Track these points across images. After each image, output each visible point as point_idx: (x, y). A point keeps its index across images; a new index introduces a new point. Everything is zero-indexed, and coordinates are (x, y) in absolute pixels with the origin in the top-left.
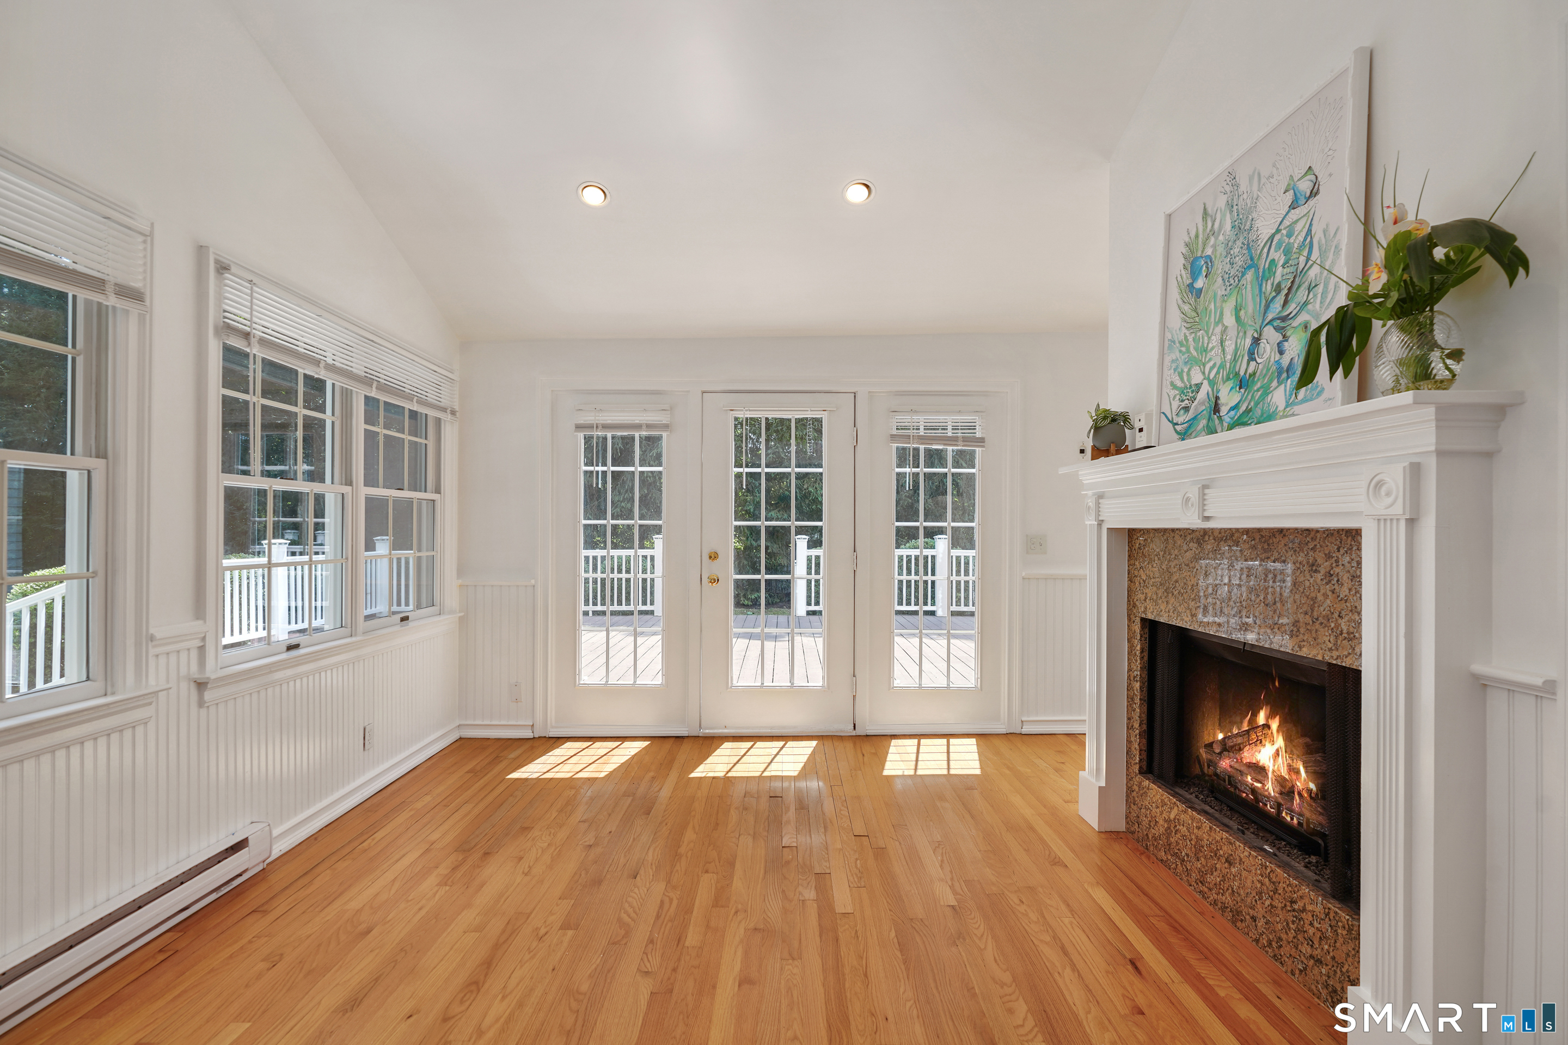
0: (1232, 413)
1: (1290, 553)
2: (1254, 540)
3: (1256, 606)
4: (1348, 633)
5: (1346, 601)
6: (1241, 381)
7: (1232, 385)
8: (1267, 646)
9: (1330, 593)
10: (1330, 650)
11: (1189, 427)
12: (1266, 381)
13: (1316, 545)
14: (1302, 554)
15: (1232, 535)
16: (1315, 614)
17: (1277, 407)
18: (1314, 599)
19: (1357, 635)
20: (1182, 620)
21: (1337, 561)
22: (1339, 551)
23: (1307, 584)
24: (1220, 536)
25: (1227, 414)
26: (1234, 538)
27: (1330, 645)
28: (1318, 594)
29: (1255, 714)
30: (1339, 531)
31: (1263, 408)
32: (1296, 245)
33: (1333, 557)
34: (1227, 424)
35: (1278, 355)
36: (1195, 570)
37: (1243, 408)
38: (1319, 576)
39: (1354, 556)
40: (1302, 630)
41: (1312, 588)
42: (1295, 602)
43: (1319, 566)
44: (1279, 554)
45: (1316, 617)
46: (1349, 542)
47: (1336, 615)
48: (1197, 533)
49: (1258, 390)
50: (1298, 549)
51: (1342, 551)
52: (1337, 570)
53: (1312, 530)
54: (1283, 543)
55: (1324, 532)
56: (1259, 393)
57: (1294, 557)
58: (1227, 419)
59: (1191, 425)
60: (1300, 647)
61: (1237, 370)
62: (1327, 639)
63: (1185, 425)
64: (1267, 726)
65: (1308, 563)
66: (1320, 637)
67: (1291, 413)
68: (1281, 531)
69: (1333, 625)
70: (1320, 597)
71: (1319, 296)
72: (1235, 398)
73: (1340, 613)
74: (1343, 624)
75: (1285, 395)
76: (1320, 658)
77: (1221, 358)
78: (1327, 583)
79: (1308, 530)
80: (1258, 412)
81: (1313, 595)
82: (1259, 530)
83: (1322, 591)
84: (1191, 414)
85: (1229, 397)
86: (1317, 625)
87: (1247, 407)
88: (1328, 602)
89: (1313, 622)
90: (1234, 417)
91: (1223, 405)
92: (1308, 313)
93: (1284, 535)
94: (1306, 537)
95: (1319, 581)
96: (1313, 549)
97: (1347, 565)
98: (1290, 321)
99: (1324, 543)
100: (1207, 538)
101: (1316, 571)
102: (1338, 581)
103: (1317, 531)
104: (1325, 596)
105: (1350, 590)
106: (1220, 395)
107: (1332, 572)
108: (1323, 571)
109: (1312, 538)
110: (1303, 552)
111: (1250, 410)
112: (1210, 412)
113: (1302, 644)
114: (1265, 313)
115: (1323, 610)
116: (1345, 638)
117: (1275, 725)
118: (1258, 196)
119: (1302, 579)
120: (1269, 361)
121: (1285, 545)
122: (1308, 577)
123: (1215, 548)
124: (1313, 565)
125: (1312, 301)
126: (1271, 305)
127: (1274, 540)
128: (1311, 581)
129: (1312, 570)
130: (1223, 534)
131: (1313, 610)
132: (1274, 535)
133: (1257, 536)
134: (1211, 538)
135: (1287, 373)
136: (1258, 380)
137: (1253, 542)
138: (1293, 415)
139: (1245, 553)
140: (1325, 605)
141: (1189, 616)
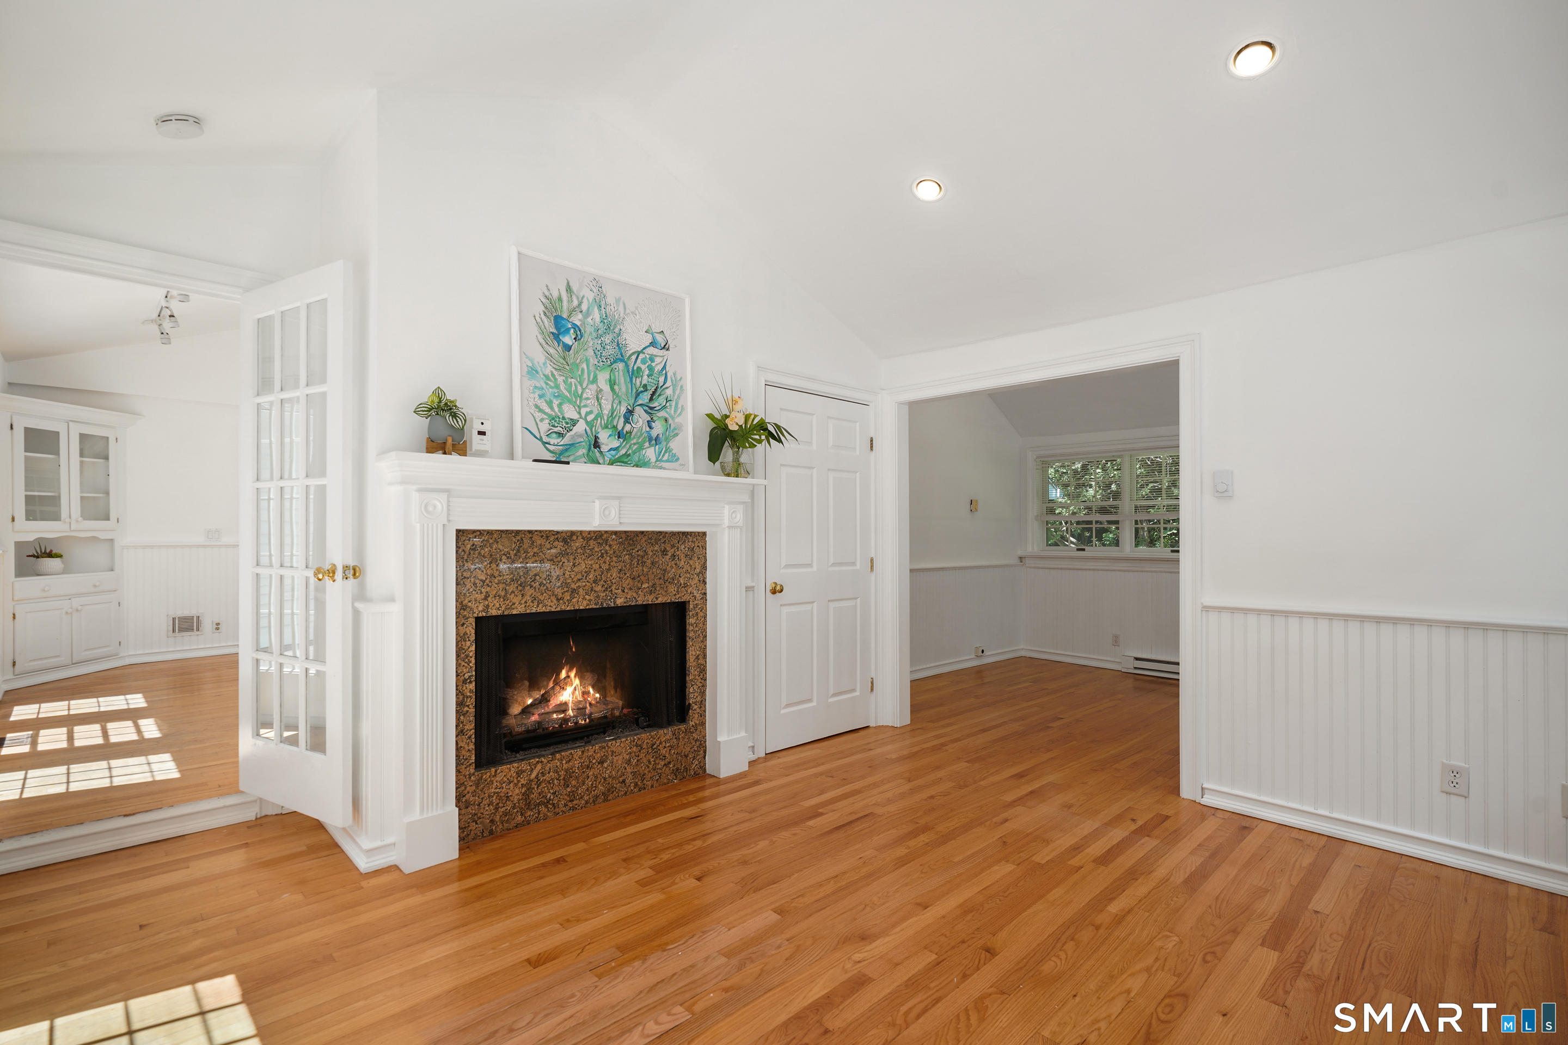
0: (613, 453)
1: (649, 546)
2: (621, 538)
3: (623, 581)
4: (684, 584)
5: (683, 568)
6: (619, 433)
7: (611, 433)
8: (633, 604)
9: (674, 566)
10: (675, 595)
11: (566, 450)
12: (640, 440)
13: (665, 541)
14: (657, 546)
15: (602, 535)
16: (666, 578)
17: (650, 459)
18: (665, 570)
19: (688, 584)
20: (546, 606)
21: (678, 548)
22: (679, 543)
23: (661, 562)
24: (589, 536)
25: (608, 451)
26: (603, 538)
27: (674, 593)
28: (667, 567)
29: (558, 674)
30: (679, 533)
31: (639, 457)
32: (656, 370)
33: (675, 546)
34: (608, 459)
35: (648, 429)
36: (561, 563)
37: (623, 452)
38: (668, 557)
39: (686, 545)
40: (658, 589)
41: (664, 564)
42: (653, 573)
43: (667, 551)
44: (641, 546)
45: (666, 579)
46: (684, 538)
47: (678, 576)
48: (564, 535)
49: (635, 444)
50: (654, 543)
51: (680, 543)
52: (678, 553)
53: (663, 532)
54: (644, 540)
55: (670, 533)
56: (636, 447)
57: (652, 548)
58: (608, 456)
59: (569, 448)
60: (657, 599)
61: (615, 424)
62: (672, 590)
63: (559, 447)
64: (568, 677)
65: (661, 550)
66: (669, 590)
67: (660, 465)
68: (642, 532)
69: (676, 582)
70: (668, 568)
71: (673, 407)
72: (615, 443)
73: (680, 575)
74: (681, 580)
75: (655, 454)
76: (669, 601)
77: (598, 410)
78: (672, 561)
79: (661, 532)
80: (636, 458)
81: (665, 568)
82: (625, 532)
83: (669, 565)
84: (566, 440)
85: (608, 441)
86: (667, 583)
87: (626, 452)
88: (673, 570)
89: (665, 582)
90: (615, 456)
91: (603, 444)
92: (667, 412)
93: (645, 535)
94: (659, 536)
95: (667, 560)
96: (664, 542)
97: (683, 549)
98: (655, 412)
99: (670, 539)
100: (574, 538)
101: (666, 555)
102: (678, 558)
103: (666, 533)
104: (672, 567)
105: (685, 562)
106: (599, 435)
107: (675, 554)
108: (670, 554)
109: (663, 537)
110: (658, 544)
111: (629, 455)
112: (590, 445)
113: (658, 596)
114: (636, 398)
115: (671, 575)
116: (683, 587)
117: (572, 674)
118: (624, 318)
119: (657, 560)
120: (642, 429)
121: (646, 541)
122: (661, 558)
123: (584, 545)
124: (664, 551)
125: (669, 407)
126: (641, 395)
127: (638, 538)
128: (663, 560)
129: (663, 554)
130: (592, 535)
131: (664, 576)
132: (637, 535)
133: (623, 536)
134: (580, 538)
135: (656, 441)
136: (634, 438)
137: (621, 540)
138: (661, 468)
139: (614, 547)
140: (671, 572)
141: (555, 601)
